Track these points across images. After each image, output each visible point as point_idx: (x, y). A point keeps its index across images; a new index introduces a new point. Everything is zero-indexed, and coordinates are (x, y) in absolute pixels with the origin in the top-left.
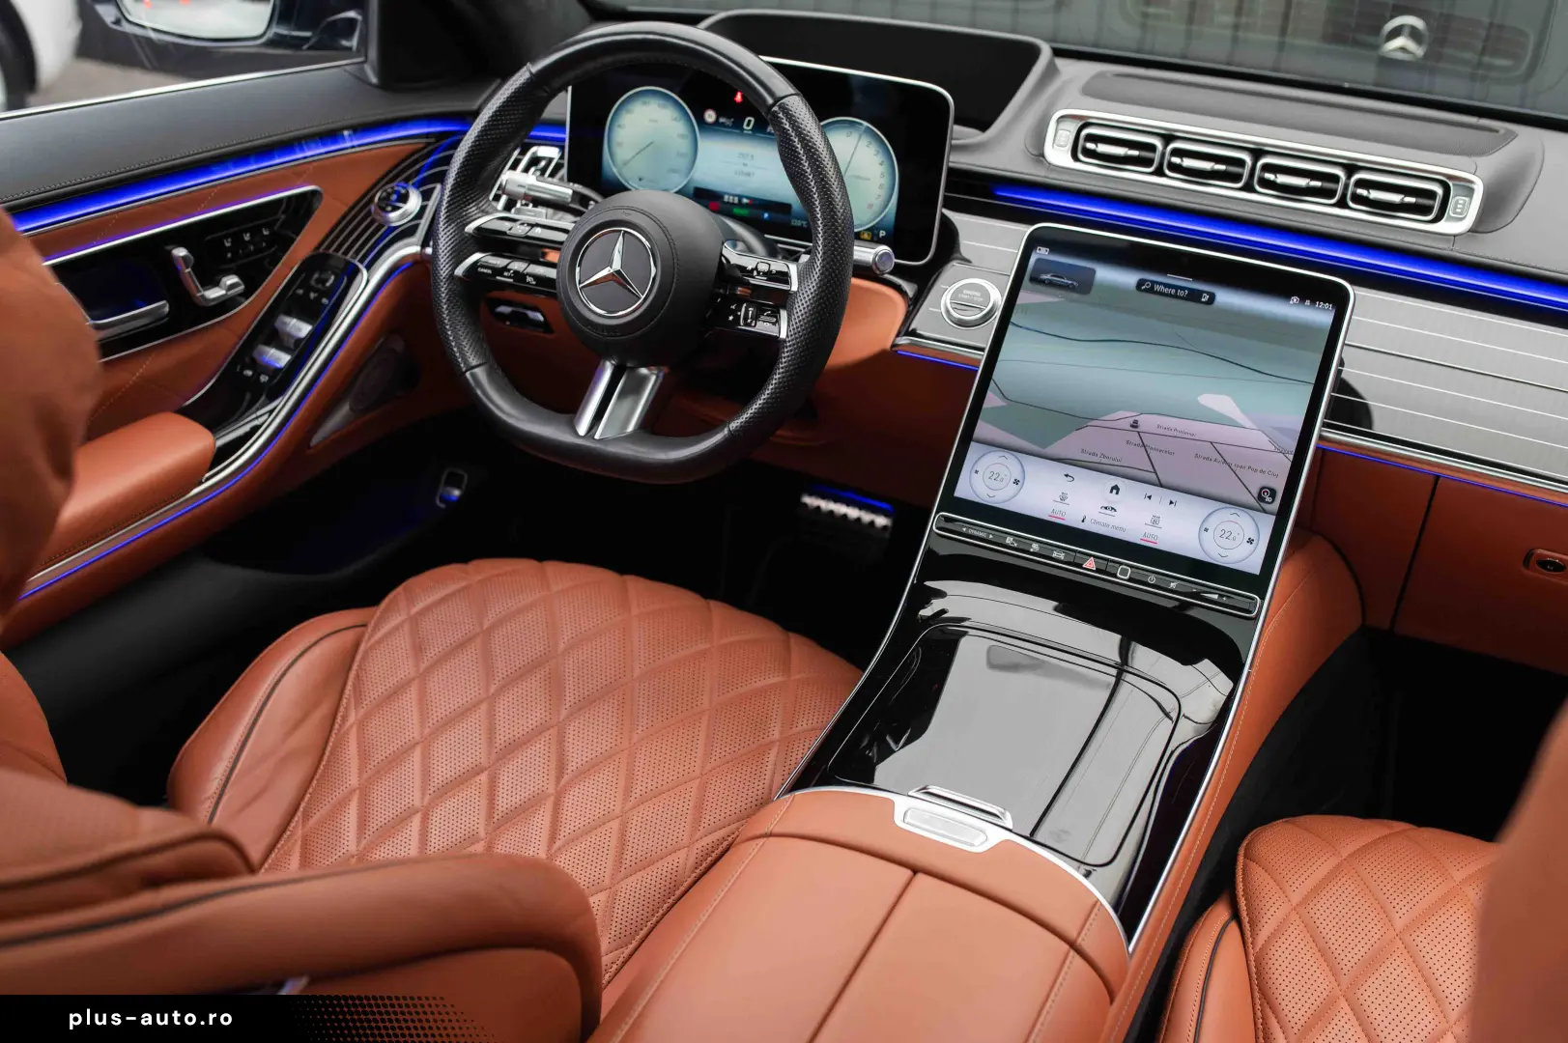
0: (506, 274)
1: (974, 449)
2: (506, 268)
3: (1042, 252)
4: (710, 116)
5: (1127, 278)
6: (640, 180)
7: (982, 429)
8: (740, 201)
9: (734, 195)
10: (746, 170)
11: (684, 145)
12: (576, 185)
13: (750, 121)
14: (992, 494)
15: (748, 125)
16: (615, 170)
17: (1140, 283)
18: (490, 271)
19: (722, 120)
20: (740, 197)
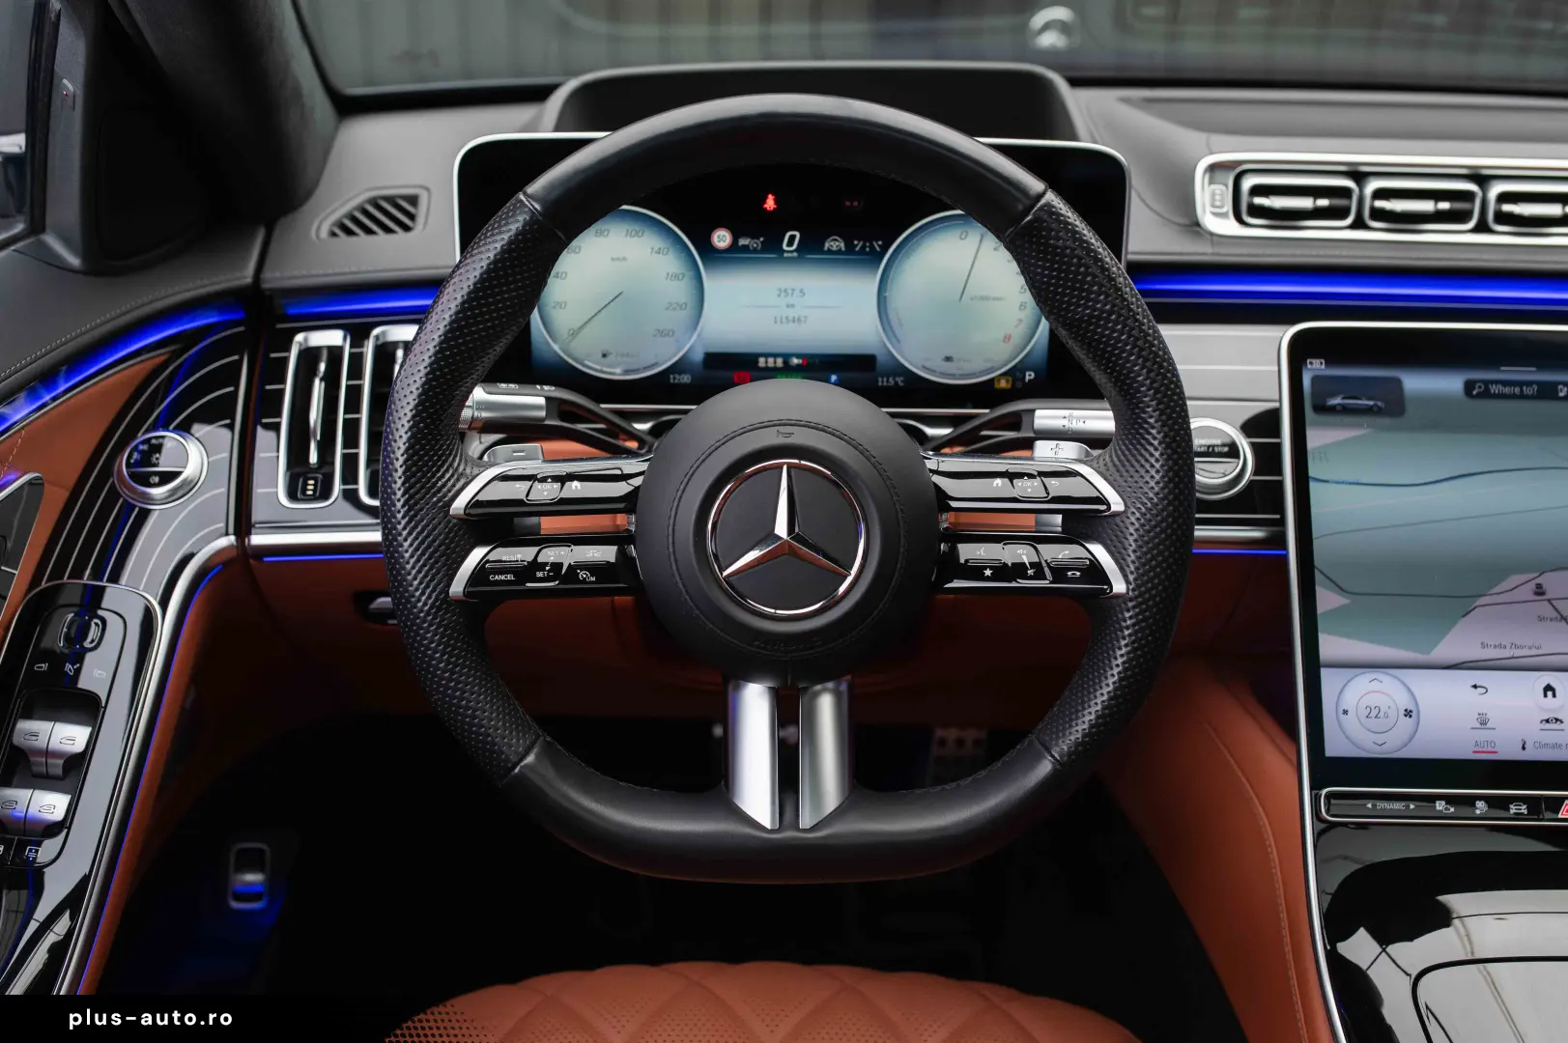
0: (540, 574)
1: (1329, 680)
2: (535, 565)
3: (1315, 367)
4: (722, 238)
5: (1448, 383)
6: (604, 356)
7: (1330, 646)
8: (786, 363)
9: (775, 356)
10: (792, 313)
11: (680, 291)
12: (546, 388)
13: (792, 238)
14: (1380, 739)
15: (790, 243)
16: (556, 347)
17: (1469, 386)
18: (510, 577)
19: (743, 242)
20: (786, 357)
